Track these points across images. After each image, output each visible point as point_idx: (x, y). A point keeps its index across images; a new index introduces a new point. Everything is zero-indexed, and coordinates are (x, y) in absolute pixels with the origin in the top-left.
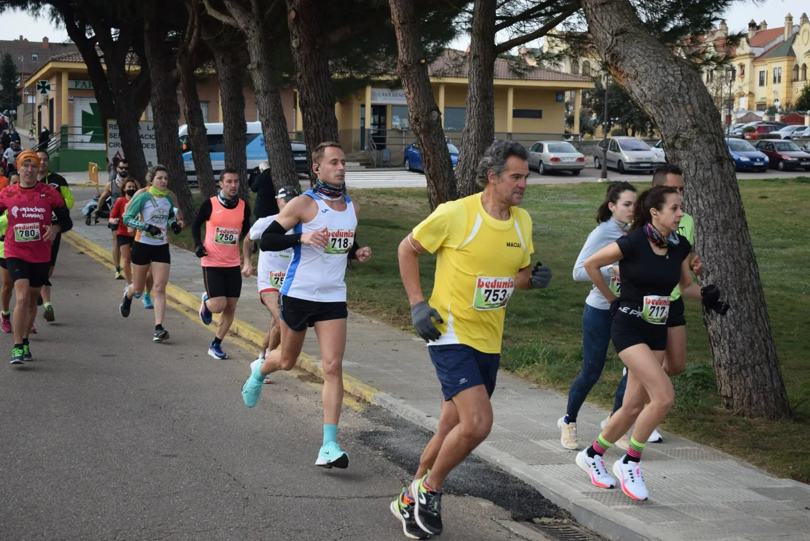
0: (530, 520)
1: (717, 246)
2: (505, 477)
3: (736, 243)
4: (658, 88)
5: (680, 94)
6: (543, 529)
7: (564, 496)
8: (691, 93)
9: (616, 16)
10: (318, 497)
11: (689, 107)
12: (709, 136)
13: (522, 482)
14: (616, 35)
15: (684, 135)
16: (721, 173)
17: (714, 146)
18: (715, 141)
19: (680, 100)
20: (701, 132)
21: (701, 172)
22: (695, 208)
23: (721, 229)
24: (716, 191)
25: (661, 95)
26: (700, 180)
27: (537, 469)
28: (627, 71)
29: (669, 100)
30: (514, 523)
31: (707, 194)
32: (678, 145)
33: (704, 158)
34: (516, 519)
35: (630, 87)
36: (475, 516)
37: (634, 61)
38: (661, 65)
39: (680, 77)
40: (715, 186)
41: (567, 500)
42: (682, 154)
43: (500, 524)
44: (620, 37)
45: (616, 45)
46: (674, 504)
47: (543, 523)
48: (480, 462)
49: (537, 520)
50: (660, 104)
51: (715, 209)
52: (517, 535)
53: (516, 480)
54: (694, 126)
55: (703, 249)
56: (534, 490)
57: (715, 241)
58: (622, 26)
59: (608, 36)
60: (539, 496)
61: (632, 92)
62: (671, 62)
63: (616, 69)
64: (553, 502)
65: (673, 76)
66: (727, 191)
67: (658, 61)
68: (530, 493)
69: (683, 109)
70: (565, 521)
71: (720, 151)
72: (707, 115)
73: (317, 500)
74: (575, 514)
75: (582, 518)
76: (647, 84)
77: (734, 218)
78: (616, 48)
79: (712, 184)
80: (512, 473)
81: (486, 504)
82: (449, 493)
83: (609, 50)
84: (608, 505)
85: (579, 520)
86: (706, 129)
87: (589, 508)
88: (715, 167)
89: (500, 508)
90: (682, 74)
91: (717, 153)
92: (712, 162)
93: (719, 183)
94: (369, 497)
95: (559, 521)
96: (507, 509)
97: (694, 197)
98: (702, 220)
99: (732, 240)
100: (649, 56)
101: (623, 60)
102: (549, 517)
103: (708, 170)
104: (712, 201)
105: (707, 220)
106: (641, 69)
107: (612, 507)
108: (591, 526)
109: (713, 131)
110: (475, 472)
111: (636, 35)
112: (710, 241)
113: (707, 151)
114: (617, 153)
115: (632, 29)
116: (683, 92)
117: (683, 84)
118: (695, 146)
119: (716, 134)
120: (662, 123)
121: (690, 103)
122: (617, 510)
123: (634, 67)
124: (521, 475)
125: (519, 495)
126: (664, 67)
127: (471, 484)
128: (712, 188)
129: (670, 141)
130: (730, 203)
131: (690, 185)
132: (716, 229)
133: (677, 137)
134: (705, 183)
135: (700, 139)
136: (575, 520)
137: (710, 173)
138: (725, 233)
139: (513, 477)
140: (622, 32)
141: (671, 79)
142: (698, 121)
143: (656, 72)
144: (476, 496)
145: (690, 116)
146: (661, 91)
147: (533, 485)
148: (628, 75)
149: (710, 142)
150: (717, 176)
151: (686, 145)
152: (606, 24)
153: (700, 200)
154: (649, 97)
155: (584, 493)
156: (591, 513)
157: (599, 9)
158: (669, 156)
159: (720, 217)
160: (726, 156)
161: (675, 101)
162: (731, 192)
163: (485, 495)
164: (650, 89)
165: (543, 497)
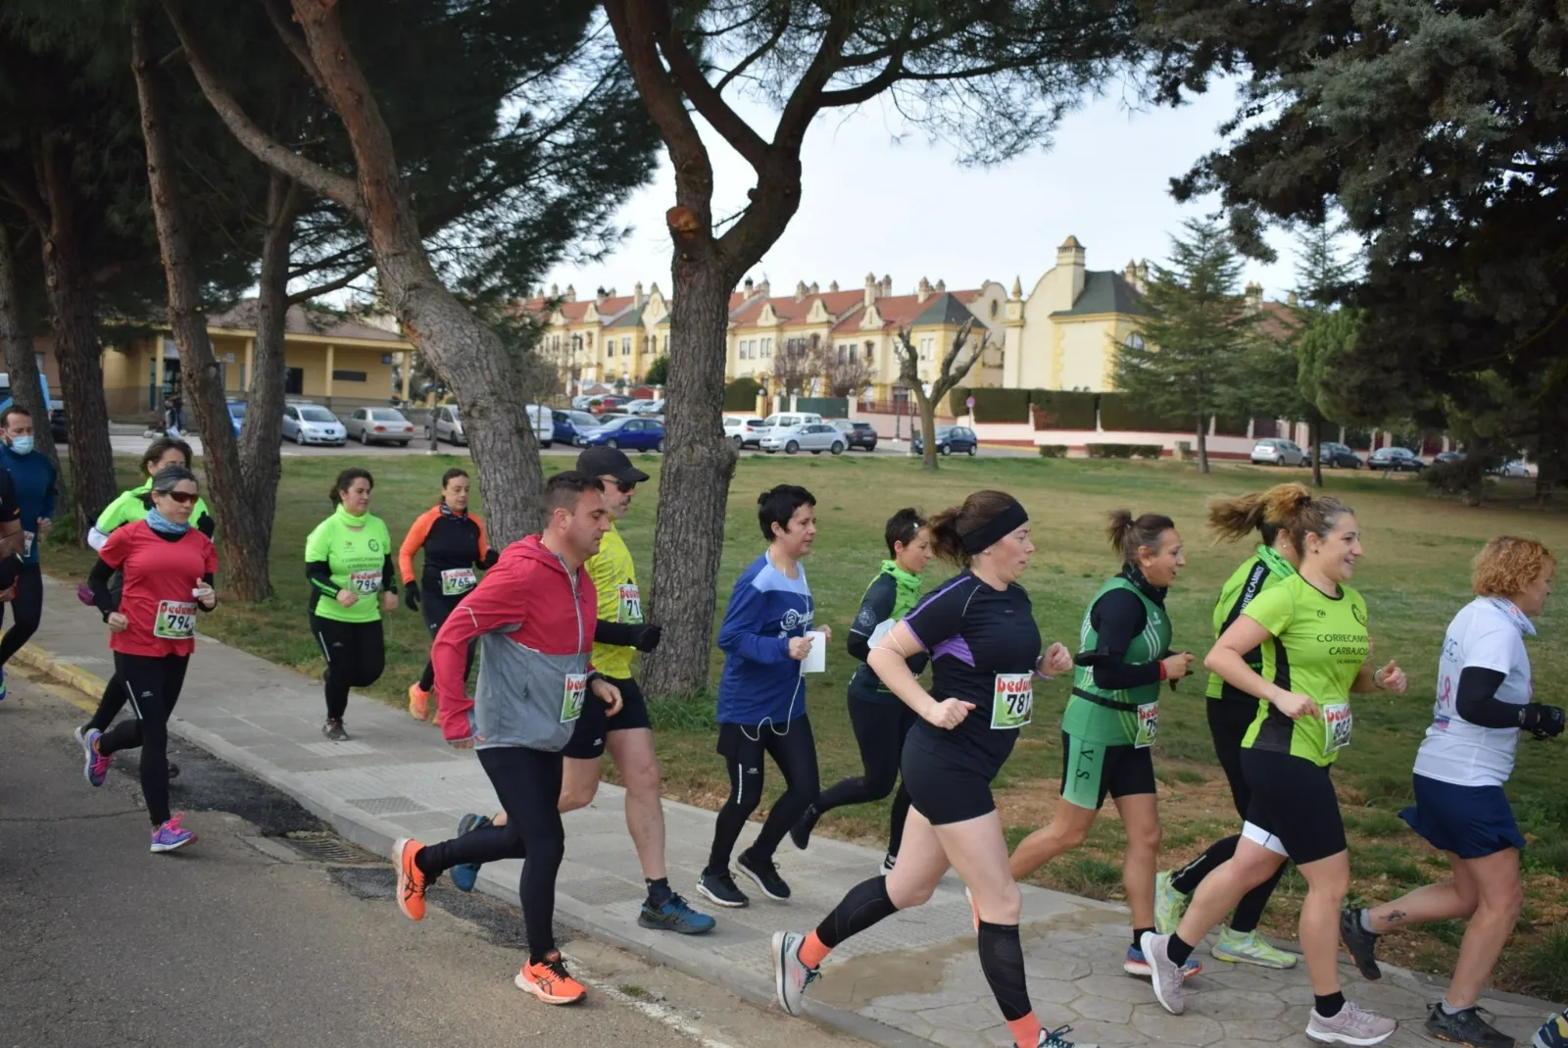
0: (283, 835)
1: (516, 525)
2: (260, 787)
3: (536, 522)
4: (453, 350)
5: (478, 359)
6: (297, 845)
7: (324, 805)
8: (490, 357)
9: (409, 270)
10: (23, 819)
11: (487, 372)
12: (509, 405)
13: (280, 792)
14: (410, 289)
15: (482, 403)
16: (521, 445)
17: (513, 416)
18: (514, 411)
19: (477, 364)
20: (500, 400)
21: (499, 444)
22: (492, 483)
23: (520, 506)
24: (515, 464)
25: (457, 358)
26: (498, 453)
27: (299, 776)
28: (420, 330)
29: (466, 363)
30: (263, 839)
31: (505, 468)
32: (475, 414)
33: (502, 428)
34: (265, 835)
35: (424, 349)
36: (216, 833)
37: (428, 319)
38: (457, 325)
39: (478, 340)
40: (514, 459)
41: (326, 810)
42: (479, 424)
43: (244, 841)
44: (413, 292)
45: (409, 301)
46: (449, 809)
47: (298, 838)
48: (234, 771)
49: (291, 834)
50: (456, 367)
51: (514, 485)
52: (262, 852)
53: (273, 790)
54: (493, 394)
55: (501, 527)
56: (293, 800)
57: (513, 519)
58: (416, 280)
59: (401, 290)
60: (298, 806)
61: (425, 353)
62: (468, 322)
63: (409, 327)
64: (313, 813)
65: (470, 337)
66: (527, 465)
67: (454, 321)
68: (287, 804)
69: (480, 375)
70: (324, 834)
71: (520, 421)
72: (507, 382)
73: (20, 824)
74: (336, 827)
75: (343, 830)
76: (442, 345)
77: (534, 494)
78: (410, 305)
79: (510, 457)
80: (270, 782)
81: (231, 819)
82: (189, 808)
83: (401, 306)
84: (374, 813)
85: (341, 833)
86: (505, 397)
87: (352, 818)
88: (515, 439)
89: (248, 823)
90: (480, 336)
91: (517, 423)
92: (511, 434)
93: (519, 456)
94: (88, 817)
95: (317, 834)
96: (256, 824)
97: (492, 471)
98: (501, 496)
99: (532, 518)
100: (444, 315)
101: (416, 318)
102: (306, 830)
103: (506, 442)
104: (511, 476)
105: (505, 496)
106: (436, 329)
107: (378, 816)
108: (353, 838)
109: (513, 399)
110: (226, 781)
111: (431, 291)
112: (508, 520)
113: (507, 422)
114: (360, 421)
115: (427, 284)
116: (481, 355)
117: (482, 347)
118: (493, 415)
119: (515, 402)
120: (458, 389)
121: (488, 368)
122: (382, 819)
123: (428, 326)
124: (279, 784)
125: (274, 807)
126: (461, 328)
127: (217, 797)
128: (511, 462)
129: (467, 409)
130: (530, 478)
131: (488, 458)
132: (515, 507)
133: (474, 405)
134: (503, 456)
135: (499, 409)
136: (336, 833)
137: (509, 445)
138: (525, 510)
139: (270, 786)
140: (416, 287)
141: (469, 341)
142: (497, 388)
143: (452, 333)
144: (220, 810)
145: (488, 383)
146: (456, 354)
147: (292, 795)
148: (421, 335)
149: (509, 411)
150: (517, 449)
151: (483, 413)
152: (398, 277)
153: (498, 475)
154: (444, 360)
155: (348, 801)
156: (353, 823)
157: (391, 261)
158: (465, 426)
159: (519, 493)
160: (526, 427)
161: (472, 365)
162: (531, 468)
163: (233, 809)
164: (445, 351)
165: (302, 809)
